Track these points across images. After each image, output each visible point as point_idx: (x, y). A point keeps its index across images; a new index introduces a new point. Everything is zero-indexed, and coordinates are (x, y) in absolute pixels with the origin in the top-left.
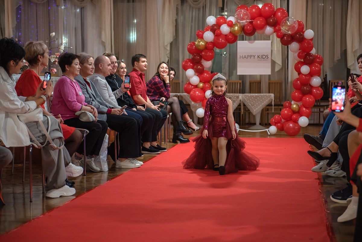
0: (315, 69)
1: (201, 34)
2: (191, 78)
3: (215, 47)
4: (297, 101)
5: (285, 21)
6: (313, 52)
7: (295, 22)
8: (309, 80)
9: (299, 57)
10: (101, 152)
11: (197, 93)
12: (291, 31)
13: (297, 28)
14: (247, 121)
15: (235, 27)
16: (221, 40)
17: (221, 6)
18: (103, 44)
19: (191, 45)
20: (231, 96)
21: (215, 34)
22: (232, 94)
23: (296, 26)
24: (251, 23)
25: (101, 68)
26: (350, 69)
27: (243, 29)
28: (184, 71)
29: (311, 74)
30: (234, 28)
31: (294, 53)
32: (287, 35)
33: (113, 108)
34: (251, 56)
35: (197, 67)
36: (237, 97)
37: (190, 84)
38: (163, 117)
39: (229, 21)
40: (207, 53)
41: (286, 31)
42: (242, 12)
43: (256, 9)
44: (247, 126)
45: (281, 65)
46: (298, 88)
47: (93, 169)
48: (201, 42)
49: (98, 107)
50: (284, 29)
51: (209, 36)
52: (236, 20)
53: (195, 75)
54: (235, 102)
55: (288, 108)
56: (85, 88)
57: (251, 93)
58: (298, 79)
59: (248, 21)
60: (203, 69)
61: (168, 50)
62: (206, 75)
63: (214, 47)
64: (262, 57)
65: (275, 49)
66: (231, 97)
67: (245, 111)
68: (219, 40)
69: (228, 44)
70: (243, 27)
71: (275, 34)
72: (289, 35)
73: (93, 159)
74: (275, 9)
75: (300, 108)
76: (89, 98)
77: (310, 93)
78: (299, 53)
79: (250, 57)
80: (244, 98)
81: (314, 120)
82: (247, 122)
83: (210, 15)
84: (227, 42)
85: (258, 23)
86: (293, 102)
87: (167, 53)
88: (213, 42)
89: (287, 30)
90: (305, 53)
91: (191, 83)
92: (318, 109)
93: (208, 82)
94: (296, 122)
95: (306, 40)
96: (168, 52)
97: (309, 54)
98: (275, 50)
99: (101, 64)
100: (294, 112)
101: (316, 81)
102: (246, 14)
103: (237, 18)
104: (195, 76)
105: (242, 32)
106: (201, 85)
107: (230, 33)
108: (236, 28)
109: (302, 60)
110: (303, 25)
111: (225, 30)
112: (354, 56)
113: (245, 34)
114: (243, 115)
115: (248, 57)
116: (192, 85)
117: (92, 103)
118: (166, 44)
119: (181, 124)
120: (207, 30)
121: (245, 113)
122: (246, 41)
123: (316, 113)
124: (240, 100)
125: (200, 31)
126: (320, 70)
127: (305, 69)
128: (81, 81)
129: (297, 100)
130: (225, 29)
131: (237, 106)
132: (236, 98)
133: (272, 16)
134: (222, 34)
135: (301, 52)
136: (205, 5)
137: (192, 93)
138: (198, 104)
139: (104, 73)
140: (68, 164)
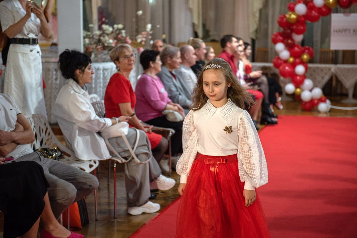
1: (292, 7)
2: (281, 53)
3: (307, 20)
11: (287, 68)
14: (339, 91)
16: (314, 13)
18: (190, 10)
19: (282, 18)
20: (323, 67)
21: (308, 7)
27: (338, 1)
28: (273, 44)
30: (328, 1)
34: (346, 30)
35: (287, 41)
36: (329, 68)
37: (279, 58)
40: (299, 27)
44: (338, 98)
48: (293, 15)
51: (301, 8)
53: (285, 49)
54: (327, 74)
57: (343, 63)
60: (294, 43)
62: (297, 49)
66: (323, 70)
67: (337, 82)
68: (311, 12)
69: (321, 18)
76: (176, 92)
80: (337, 70)
84: (320, 15)
88: (305, 15)
93: (299, 57)
96: (257, 19)
99: (187, 54)
105: (337, 4)
106: (291, 60)
107: (324, 6)
108: (331, 1)
111: (318, 2)
113: (339, 6)
114: (334, 88)
115: (342, 31)
116: (281, 60)
117: (178, 97)
118: (255, 11)
120: (299, 2)
121: (337, 84)
122: (341, 14)
124: (332, 73)
125: (292, 3)
128: (167, 74)
134: (315, 6)
137: (281, 68)
138: (287, 80)
139: (189, 63)
140: (156, 179)
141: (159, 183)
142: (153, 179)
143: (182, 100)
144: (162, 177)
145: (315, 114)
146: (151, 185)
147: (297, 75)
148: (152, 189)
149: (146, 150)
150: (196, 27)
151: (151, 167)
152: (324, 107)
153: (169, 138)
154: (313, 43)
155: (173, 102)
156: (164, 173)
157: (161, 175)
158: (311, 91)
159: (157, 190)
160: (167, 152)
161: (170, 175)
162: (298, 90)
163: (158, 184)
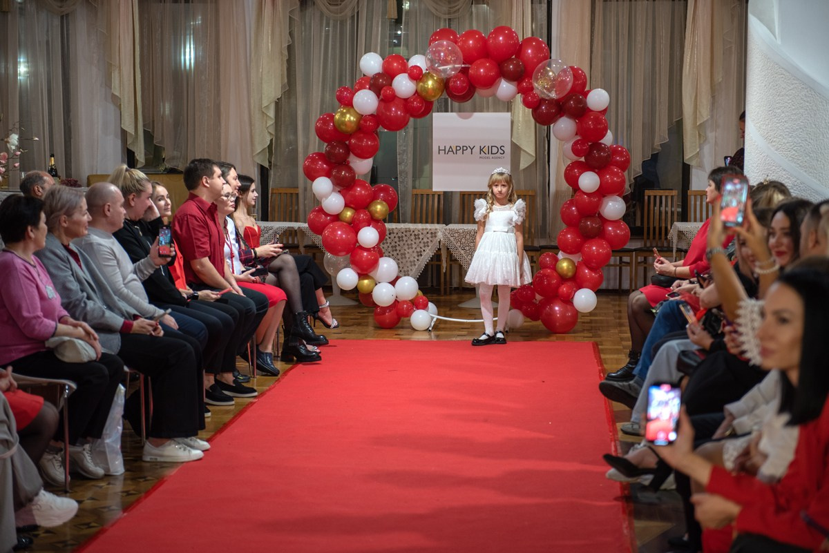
0: (612, 179)
1: (346, 97)
2: (324, 199)
3: (380, 126)
4: (571, 253)
5: (544, 68)
6: (608, 139)
7: (564, 71)
8: (598, 205)
9: (574, 153)
10: (106, 430)
11: (339, 233)
12: (556, 91)
13: (570, 85)
15: (427, 81)
16: (395, 111)
17: (394, 15)
18: (116, 101)
19: (324, 121)
20: (419, 231)
21: (381, 97)
22: (420, 226)
23: (569, 79)
24: (464, 71)
25: (108, 214)
26: (689, 165)
27: (445, 85)
28: (309, 181)
29: (603, 192)
30: (424, 83)
31: (563, 142)
32: (547, 100)
33: (135, 317)
34: (465, 148)
35: (338, 172)
36: (432, 233)
37: (321, 210)
38: (257, 310)
39: (412, 67)
40: (363, 140)
41: (545, 91)
42: (442, 45)
43: (476, 41)
44: (454, 297)
45: (534, 155)
46: (571, 223)
47: (86, 472)
48: (348, 116)
49: (101, 314)
50: (540, 86)
51: (366, 101)
52: (429, 65)
53: (334, 190)
54: (428, 246)
55: (549, 268)
56: (68, 266)
57: (463, 223)
58: (572, 203)
59: (456, 66)
60: (354, 176)
61: (270, 118)
62: (360, 191)
63: (378, 127)
64: (489, 152)
65: (521, 119)
66: (419, 235)
67: (451, 263)
68: (390, 111)
69: (412, 119)
70: (445, 81)
71: (519, 98)
72: (551, 101)
73: (87, 446)
74: (521, 39)
75: (577, 269)
76: (80, 292)
77: (600, 234)
78: (576, 143)
79: (463, 150)
80: (449, 236)
81: (608, 280)
82: (455, 285)
83: (367, 50)
84: (408, 115)
85: (480, 72)
86: (561, 255)
87: (268, 125)
88: (375, 114)
89: (546, 89)
90: (590, 144)
91: (324, 208)
92: (618, 258)
93: (364, 209)
94: (568, 300)
95: (591, 113)
96: (271, 122)
97: (597, 146)
98: (519, 121)
99: (109, 206)
100: (563, 279)
101: (614, 207)
102: (452, 52)
103: (432, 61)
104: (333, 193)
105: (443, 92)
106: (349, 214)
107: (414, 94)
108: (430, 83)
109: (583, 159)
110: (585, 76)
111: (403, 88)
112: (700, 135)
113: (449, 95)
114: (445, 274)
115: (457, 150)
116: (327, 215)
117: (85, 303)
118: (265, 103)
119: (301, 322)
120: (362, 87)
121: (451, 266)
122: (454, 114)
123: (612, 268)
124: (440, 242)
125: (346, 89)
126: (623, 181)
127: (589, 181)
128: (58, 252)
129: (570, 250)
130: (403, 85)
131: (431, 254)
132: (429, 235)
133: (514, 57)
134: (396, 96)
135: (579, 140)
136: (358, 13)
137: (326, 232)
138: (341, 259)
139: (112, 224)
140: (30, 500)
141: (38, 510)
142: (23, 502)
143: (93, 310)
144: (44, 495)
145: (405, 334)
146: (17, 518)
147: (361, 248)
148: (21, 525)
149: (6, 433)
150: (129, 141)
151: (17, 474)
152: (422, 318)
153: (62, 403)
154: (396, 178)
155: (73, 316)
156: (52, 486)
157: (42, 492)
158: (393, 283)
159: (36, 527)
160: (59, 436)
161: (68, 489)
162: (366, 282)
163: (35, 512)
